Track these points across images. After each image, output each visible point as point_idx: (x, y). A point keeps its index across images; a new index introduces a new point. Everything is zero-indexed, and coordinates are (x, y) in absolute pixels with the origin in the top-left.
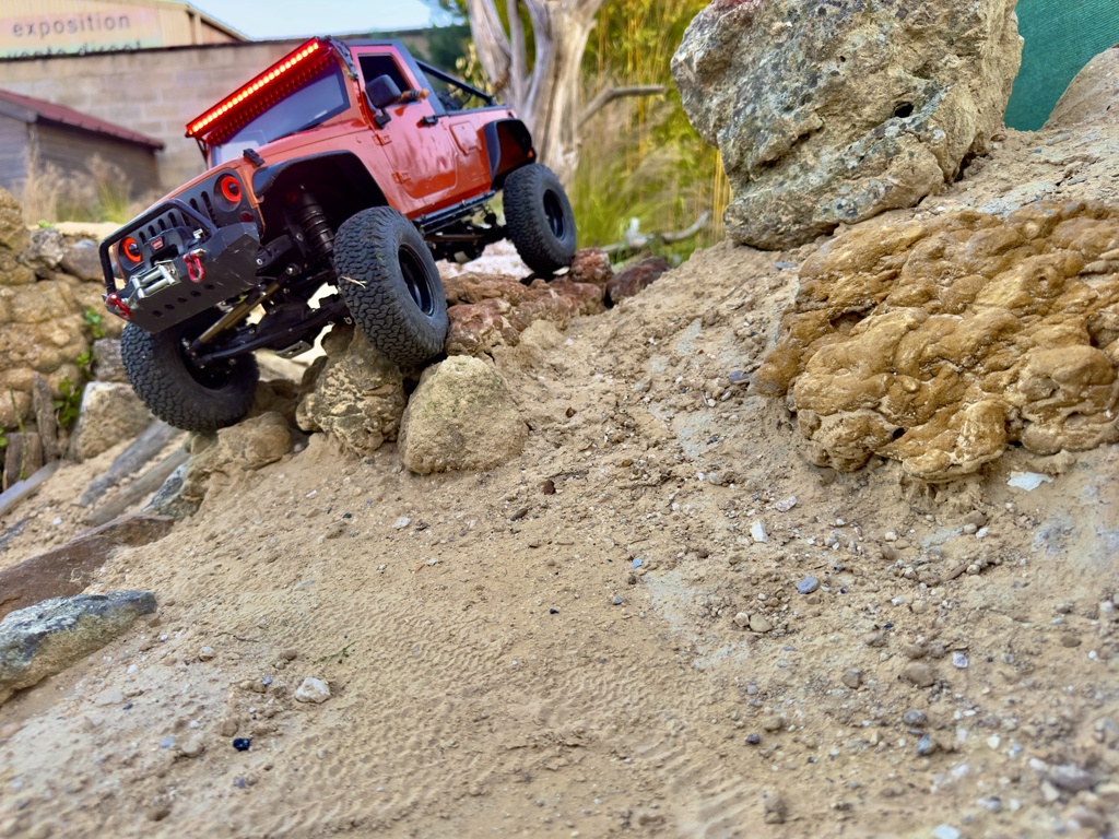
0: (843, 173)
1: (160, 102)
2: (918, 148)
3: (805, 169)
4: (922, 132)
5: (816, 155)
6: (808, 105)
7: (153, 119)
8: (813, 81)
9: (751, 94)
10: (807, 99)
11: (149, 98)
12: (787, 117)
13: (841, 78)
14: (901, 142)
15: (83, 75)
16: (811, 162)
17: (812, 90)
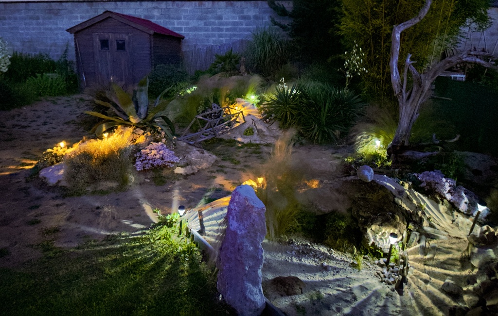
1: (183, 20)
7: (179, 26)
11: (179, 18)
15: (154, 8)
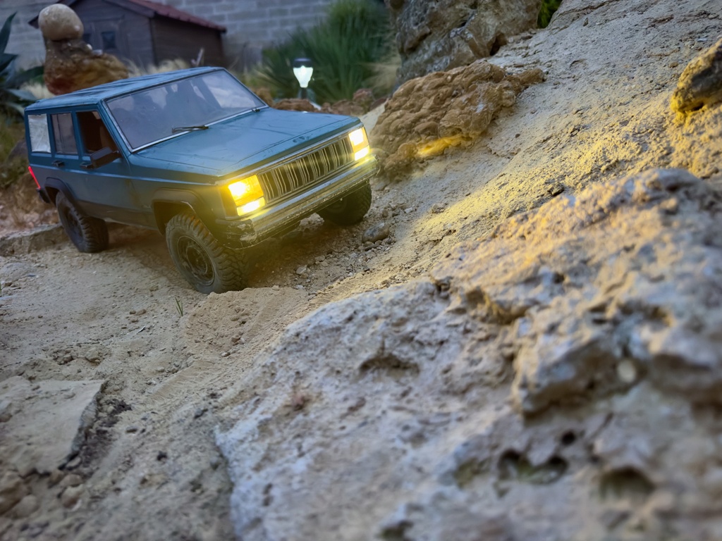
0: (437, 55)
2: (461, 42)
3: (425, 51)
4: (462, 35)
5: (429, 46)
6: (423, 22)
8: (425, 11)
9: (406, 17)
10: (422, 20)
12: (415, 28)
13: (435, 10)
14: (455, 39)
16: (427, 48)
17: (424, 16)
